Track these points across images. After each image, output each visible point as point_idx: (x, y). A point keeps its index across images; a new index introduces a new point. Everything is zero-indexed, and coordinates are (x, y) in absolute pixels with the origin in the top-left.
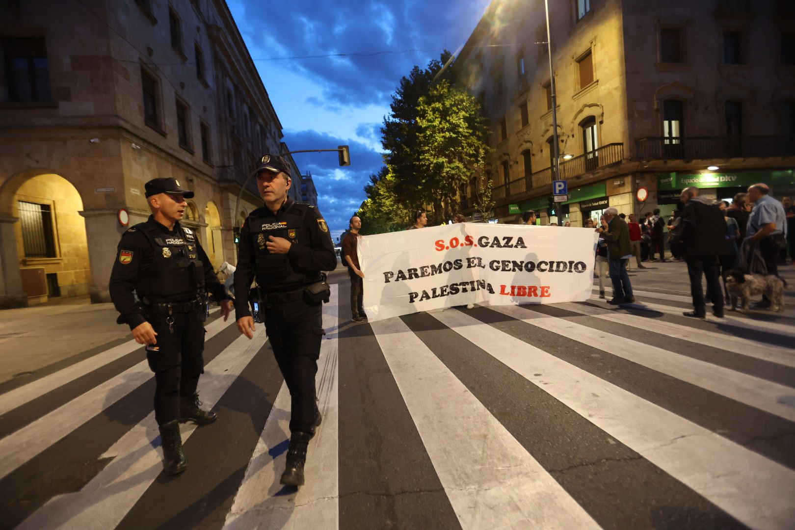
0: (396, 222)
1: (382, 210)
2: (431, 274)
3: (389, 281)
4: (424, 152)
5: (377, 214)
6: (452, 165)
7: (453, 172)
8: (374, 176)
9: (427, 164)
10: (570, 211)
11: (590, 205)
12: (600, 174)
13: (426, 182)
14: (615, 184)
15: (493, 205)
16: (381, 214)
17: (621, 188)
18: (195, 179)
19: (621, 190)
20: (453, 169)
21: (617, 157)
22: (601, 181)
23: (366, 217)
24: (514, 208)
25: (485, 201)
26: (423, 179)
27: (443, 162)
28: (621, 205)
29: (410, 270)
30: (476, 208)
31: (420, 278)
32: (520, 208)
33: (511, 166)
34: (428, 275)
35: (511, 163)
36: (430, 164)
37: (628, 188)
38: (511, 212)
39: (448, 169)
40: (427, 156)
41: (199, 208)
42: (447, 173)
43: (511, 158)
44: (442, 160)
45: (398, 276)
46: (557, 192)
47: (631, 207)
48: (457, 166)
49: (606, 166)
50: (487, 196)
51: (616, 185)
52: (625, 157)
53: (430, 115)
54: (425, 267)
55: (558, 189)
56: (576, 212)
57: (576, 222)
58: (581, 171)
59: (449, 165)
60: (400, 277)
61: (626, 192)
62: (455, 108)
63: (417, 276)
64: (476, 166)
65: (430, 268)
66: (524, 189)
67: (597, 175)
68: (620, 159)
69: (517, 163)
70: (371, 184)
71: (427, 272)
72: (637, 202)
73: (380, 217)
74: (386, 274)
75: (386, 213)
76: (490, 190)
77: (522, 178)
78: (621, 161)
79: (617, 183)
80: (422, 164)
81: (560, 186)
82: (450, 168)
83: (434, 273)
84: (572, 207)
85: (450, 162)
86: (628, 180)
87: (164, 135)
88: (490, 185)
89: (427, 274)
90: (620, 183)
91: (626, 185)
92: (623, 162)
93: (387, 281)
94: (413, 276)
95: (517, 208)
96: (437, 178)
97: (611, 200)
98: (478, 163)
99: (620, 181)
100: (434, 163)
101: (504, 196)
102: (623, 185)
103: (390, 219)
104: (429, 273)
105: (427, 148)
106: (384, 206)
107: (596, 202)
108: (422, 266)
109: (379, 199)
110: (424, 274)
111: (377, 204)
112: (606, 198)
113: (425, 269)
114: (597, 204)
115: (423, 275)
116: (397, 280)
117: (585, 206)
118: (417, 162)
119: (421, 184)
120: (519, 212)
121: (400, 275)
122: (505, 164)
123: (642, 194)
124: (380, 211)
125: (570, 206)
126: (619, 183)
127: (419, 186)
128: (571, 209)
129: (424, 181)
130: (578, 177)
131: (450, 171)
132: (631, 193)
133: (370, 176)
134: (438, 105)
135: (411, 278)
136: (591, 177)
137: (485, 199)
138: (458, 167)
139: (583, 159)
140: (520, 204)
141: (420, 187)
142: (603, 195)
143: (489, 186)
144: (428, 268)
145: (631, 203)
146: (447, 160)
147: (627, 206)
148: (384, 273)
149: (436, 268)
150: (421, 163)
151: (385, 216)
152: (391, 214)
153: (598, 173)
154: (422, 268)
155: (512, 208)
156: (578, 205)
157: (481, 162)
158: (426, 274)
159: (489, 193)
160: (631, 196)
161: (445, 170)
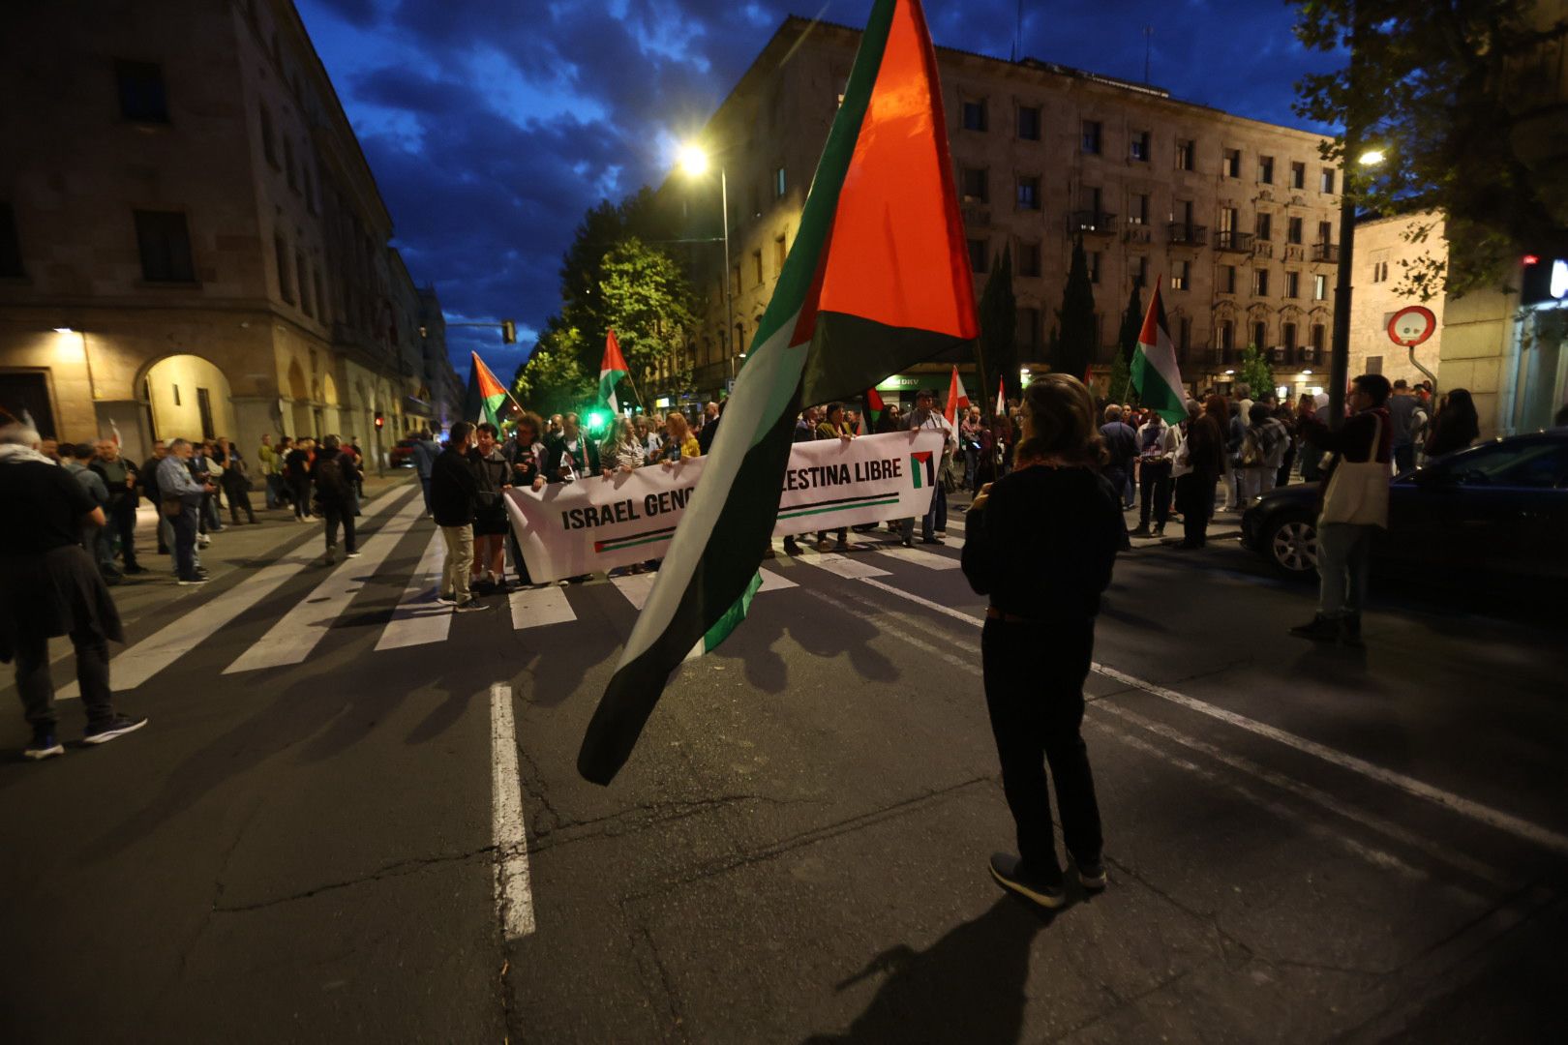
4: (610, 323)
40: (613, 327)
53: (616, 280)
73: (564, 385)
75: (572, 381)
105: (613, 318)
134: (626, 266)
137: (682, 384)
161: (635, 347)
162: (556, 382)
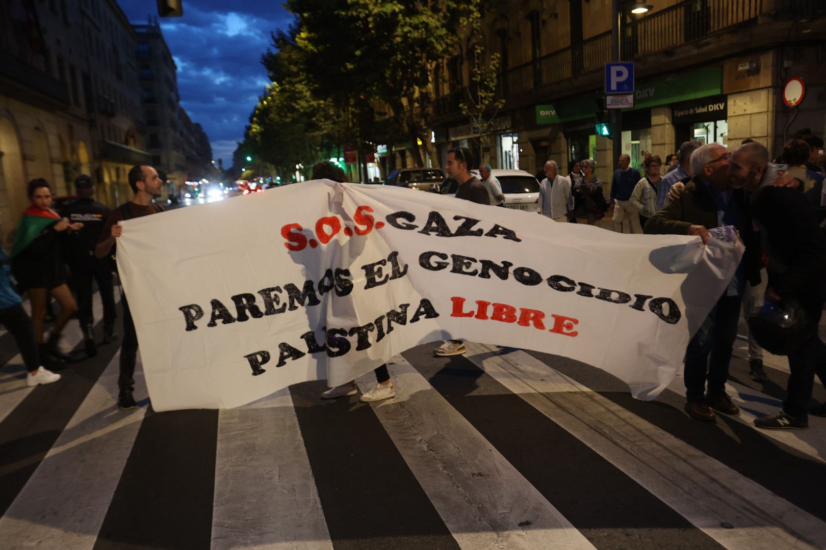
0: (325, 132)
1: (297, 107)
2: (288, 306)
3: (195, 328)
5: (289, 115)
6: (415, 21)
7: (416, 34)
8: (281, 34)
9: (362, 15)
10: (653, 123)
11: (692, 111)
12: (711, 47)
13: (363, 53)
14: (740, 68)
15: (500, 107)
16: (295, 115)
17: (751, 78)
19: (753, 82)
20: (416, 27)
21: (747, 10)
22: (714, 62)
23: (270, 119)
24: (547, 113)
25: (482, 98)
26: (357, 49)
27: (394, 13)
28: (751, 114)
29: (237, 299)
30: (464, 112)
31: (264, 317)
32: (557, 112)
33: (544, 22)
34: (282, 310)
35: (545, 16)
36: (368, 16)
37: (766, 79)
38: (539, 122)
39: (406, 29)
42: (405, 36)
43: (545, 6)
45: (213, 314)
46: (614, 87)
47: (770, 119)
48: (423, 23)
49: (724, 29)
50: (487, 88)
51: (741, 71)
52: (764, 10)
54: (273, 289)
55: (614, 81)
56: (663, 124)
57: (663, 146)
58: (677, 37)
59: (408, 19)
60: (219, 317)
61: (761, 86)
63: (257, 313)
64: (465, 23)
65: (285, 293)
66: (567, 72)
67: (706, 49)
68: (753, 16)
69: (556, 16)
70: (275, 51)
71: (278, 303)
72: (781, 108)
73: (295, 121)
74: (186, 310)
75: (305, 114)
76: (495, 75)
77: (565, 50)
78: (756, 17)
79: (744, 67)
80: (352, 14)
81: (619, 74)
82: (410, 25)
83: (296, 304)
84: (655, 115)
85: (411, 12)
86: (767, 60)
88: (494, 65)
89: (280, 306)
90: (751, 66)
91: (762, 71)
92: (760, 21)
93: (191, 327)
94: (248, 312)
95: (553, 113)
96: (385, 47)
97: (730, 102)
98: (468, 18)
99: (751, 63)
100: (375, 15)
101: (531, 85)
102: (755, 71)
103: (313, 126)
104: (285, 305)
106: (299, 99)
107: (703, 107)
108: (265, 287)
109: (290, 83)
110: (273, 306)
111: (287, 95)
112: (723, 99)
113: (273, 294)
114: (705, 110)
115: (270, 311)
116: (212, 324)
117: (683, 113)
118: (344, 11)
119: (351, 58)
120: (558, 120)
121: (217, 313)
122: (534, 17)
123: (794, 92)
124: (293, 110)
125: (653, 111)
126: (747, 67)
127: (347, 64)
128: (655, 120)
129: (358, 53)
130: (669, 52)
131: (410, 32)
132: (771, 90)
133: (272, 33)
135: (242, 318)
136: (695, 52)
137: (482, 94)
138: (426, 25)
139: (681, 12)
140: (558, 103)
141: (350, 66)
142: (717, 92)
143: (491, 67)
144: (281, 291)
145: (771, 109)
146: (402, 7)
147: (761, 116)
148: (181, 309)
149: (298, 291)
150: (350, 14)
151: (304, 119)
152: (314, 116)
153: (708, 44)
154: (266, 292)
155: (542, 113)
156: (668, 111)
157: (476, 14)
158: (276, 307)
159: (492, 81)
160: (771, 97)
161: (399, 31)
162: (286, 117)
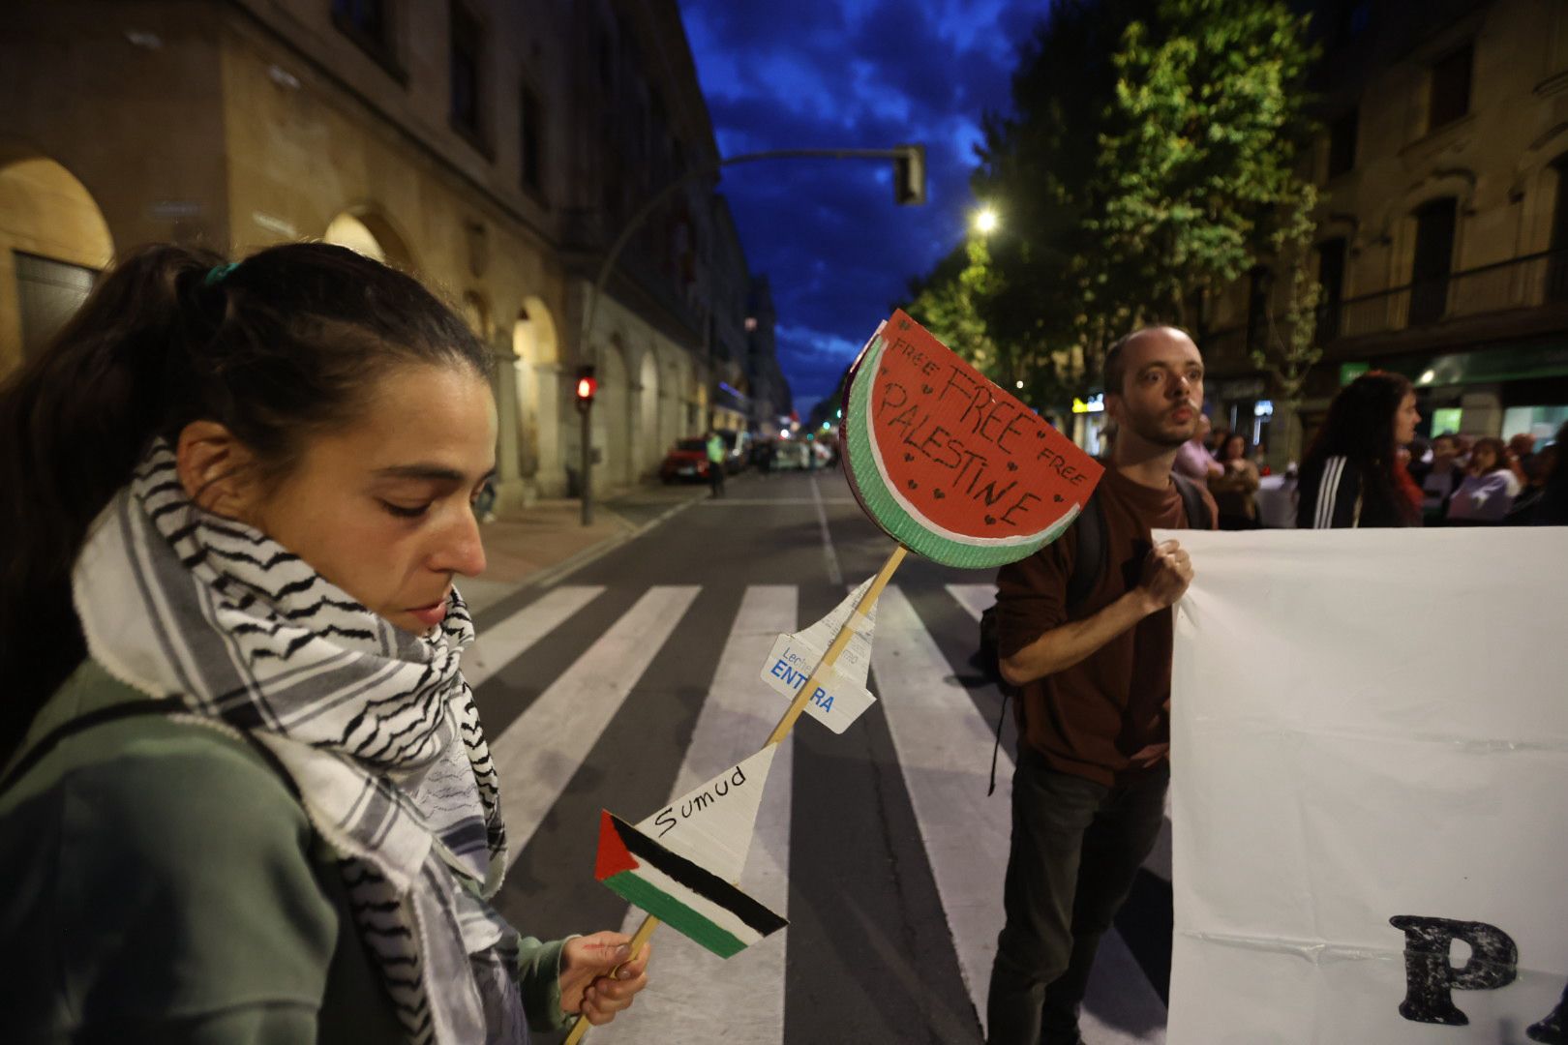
4: (1120, 192)
7: (1207, 254)
9: (1129, 226)
15: (1314, 360)
18: (491, 227)
25: (1296, 345)
35: (1360, 243)
36: (1137, 227)
39: (1194, 245)
40: (1133, 203)
41: (501, 310)
42: (1189, 256)
44: (1183, 212)
50: (1303, 333)
53: (1163, 74)
59: (1198, 231)
62: (1236, 58)
76: (1312, 315)
77: (1398, 290)
80: (1111, 226)
87: (401, 78)
88: (1312, 302)
96: (1153, 271)
100: (1154, 224)
105: (1135, 179)
134: (1185, 46)
137: (1298, 341)
146: (1197, 213)
150: (1107, 225)
159: (1309, 324)
